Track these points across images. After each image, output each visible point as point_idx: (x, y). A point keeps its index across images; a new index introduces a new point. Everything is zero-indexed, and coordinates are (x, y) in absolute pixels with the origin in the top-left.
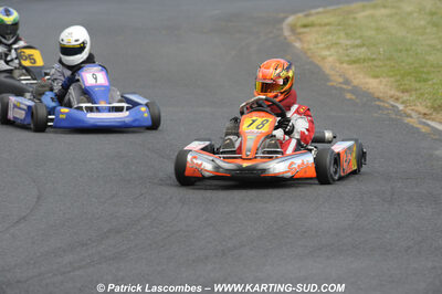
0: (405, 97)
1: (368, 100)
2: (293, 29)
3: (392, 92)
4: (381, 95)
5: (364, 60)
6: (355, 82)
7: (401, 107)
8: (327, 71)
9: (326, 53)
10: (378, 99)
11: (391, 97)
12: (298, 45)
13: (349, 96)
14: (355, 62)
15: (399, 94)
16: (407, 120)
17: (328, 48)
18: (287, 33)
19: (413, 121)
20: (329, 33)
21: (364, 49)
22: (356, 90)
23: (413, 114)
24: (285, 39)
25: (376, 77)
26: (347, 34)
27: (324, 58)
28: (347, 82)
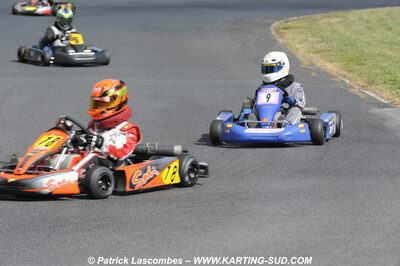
0: (350, 75)
1: (326, 77)
2: (277, 30)
3: (342, 72)
4: (335, 74)
5: (324, 51)
6: (318, 65)
7: (348, 82)
8: (300, 59)
9: (299, 46)
10: (333, 76)
11: (341, 75)
12: (280, 40)
13: (313, 74)
14: (317, 52)
15: (346, 73)
16: (352, 90)
17: (300, 43)
18: (273, 33)
19: (355, 91)
20: (300, 33)
21: (323, 44)
22: (318, 71)
23: (356, 87)
24: (272, 36)
25: (331, 62)
26: (312, 34)
27: (298, 49)
28: (312, 65)
